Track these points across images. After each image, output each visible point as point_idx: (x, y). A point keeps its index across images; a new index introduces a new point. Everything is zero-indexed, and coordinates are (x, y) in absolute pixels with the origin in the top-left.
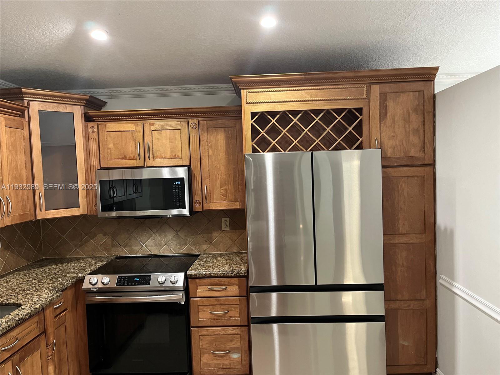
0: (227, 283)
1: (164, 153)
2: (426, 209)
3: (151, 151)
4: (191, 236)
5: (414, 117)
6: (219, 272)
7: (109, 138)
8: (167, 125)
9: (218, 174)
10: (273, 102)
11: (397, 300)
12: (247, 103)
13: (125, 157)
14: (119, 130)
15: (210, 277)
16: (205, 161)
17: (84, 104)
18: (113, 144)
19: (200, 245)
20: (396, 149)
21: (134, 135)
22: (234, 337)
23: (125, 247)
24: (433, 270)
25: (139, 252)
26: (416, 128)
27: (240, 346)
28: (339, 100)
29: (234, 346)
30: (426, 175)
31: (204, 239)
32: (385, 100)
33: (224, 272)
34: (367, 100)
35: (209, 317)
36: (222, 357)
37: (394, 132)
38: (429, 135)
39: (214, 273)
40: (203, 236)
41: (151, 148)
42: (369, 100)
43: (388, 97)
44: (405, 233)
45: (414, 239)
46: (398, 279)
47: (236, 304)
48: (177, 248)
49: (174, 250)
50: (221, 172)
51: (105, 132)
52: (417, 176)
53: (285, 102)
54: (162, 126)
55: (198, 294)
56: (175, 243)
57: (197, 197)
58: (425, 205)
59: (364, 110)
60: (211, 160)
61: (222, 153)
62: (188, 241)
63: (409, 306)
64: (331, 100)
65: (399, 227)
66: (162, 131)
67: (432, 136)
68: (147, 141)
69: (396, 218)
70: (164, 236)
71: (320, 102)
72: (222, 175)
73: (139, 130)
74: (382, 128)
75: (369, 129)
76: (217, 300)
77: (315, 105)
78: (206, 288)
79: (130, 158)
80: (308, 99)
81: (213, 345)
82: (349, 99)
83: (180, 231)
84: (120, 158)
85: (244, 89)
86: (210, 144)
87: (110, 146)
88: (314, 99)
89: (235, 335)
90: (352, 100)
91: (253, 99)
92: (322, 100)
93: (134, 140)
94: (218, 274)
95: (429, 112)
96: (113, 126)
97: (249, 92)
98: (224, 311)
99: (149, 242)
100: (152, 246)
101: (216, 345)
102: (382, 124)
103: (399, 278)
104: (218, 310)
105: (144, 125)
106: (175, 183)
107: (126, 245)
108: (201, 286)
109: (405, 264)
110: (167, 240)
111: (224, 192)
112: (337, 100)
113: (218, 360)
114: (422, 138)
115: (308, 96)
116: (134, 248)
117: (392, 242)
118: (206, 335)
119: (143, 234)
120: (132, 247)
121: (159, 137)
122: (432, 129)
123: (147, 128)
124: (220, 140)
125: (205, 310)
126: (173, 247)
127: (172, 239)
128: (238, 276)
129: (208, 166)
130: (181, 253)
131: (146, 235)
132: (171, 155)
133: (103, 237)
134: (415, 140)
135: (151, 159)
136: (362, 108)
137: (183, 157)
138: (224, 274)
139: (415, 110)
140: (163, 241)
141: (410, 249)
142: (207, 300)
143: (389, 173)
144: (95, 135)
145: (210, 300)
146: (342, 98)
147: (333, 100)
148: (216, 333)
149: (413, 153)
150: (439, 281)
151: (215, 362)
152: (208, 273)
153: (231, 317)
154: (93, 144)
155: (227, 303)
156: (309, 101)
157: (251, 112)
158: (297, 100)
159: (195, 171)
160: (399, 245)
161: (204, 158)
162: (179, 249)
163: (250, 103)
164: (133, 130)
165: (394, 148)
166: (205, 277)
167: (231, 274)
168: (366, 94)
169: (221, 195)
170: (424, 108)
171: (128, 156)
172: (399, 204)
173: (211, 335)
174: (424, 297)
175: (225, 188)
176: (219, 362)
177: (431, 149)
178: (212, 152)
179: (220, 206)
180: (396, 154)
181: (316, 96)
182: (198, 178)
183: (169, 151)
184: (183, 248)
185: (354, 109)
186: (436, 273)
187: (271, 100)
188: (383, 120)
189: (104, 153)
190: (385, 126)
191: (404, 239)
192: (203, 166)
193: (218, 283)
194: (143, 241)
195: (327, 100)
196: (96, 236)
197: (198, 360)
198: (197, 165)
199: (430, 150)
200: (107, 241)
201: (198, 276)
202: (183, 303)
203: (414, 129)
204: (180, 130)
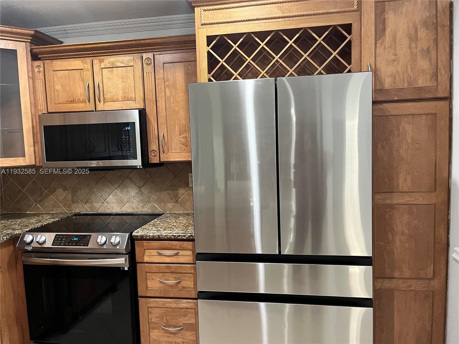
0: (178, 248)
1: (115, 94)
2: (438, 160)
3: (101, 93)
4: (155, 193)
5: (422, 34)
6: (169, 234)
7: (55, 79)
8: (118, 61)
9: (176, 119)
10: (234, 22)
11: (394, 278)
12: (202, 25)
13: (74, 100)
14: (65, 69)
15: (159, 239)
16: (161, 104)
17: (30, 41)
18: (61, 85)
19: (165, 203)
20: (397, 78)
21: (83, 75)
22: (188, 312)
23: (85, 203)
24: (444, 240)
25: (100, 209)
26: (425, 48)
27: (195, 323)
28: (320, 14)
29: (187, 322)
30: (438, 112)
31: (169, 196)
32: (383, 11)
33: (174, 234)
34: (359, 13)
35: (158, 287)
36: (174, 333)
37: (395, 55)
38: (443, 57)
39: (163, 234)
40: (168, 193)
41: (101, 89)
42: (361, 12)
43: (387, 7)
44: (407, 190)
45: (420, 199)
46: (396, 252)
47: (190, 273)
48: (139, 206)
49: (137, 208)
50: (179, 116)
51: (51, 72)
52: (427, 114)
53: (249, 20)
54: (112, 63)
55: (146, 259)
56: (138, 200)
57: (153, 146)
58: (436, 152)
59: (354, 27)
60: (168, 102)
61: (181, 94)
62: (152, 198)
63: (410, 286)
64: (309, 15)
65: (399, 183)
66: (113, 69)
67: (448, 58)
68: (97, 80)
69: (395, 170)
70: (126, 192)
71: (294, 18)
72: (181, 119)
73: (88, 68)
74: (377, 49)
75: (360, 52)
76: (168, 267)
77: (288, 24)
78: (154, 252)
79: (79, 101)
80: (278, 15)
81: (163, 319)
82: (333, 13)
83: (143, 187)
84: (68, 101)
85: (198, 6)
86: (167, 82)
87: (57, 88)
88: (286, 15)
89: (188, 309)
90: (337, 14)
91: (210, 18)
92: (298, 16)
93: (83, 80)
94: (168, 236)
95: (443, 26)
96: (59, 64)
97: (204, 11)
98: (176, 280)
99: (111, 198)
100: (114, 203)
101: (166, 319)
102: (378, 45)
103: (397, 249)
104: (170, 279)
105: (93, 61)
106: (125, 129)
107: (87, 201)
108: (149, 249)
109: (406, 231)
110: (129, 197)
111: (183, 141)
112: (317, 14)
113: (170, 337)
114: (434, 61)
115: (279, 11)
116: (95, 204)
117: (388, 202)
118: (155, 307)
119: (104, 190)
120: (93, 204)
121: (110, 76)
122: (448, 50)
123: (96, 65)
124: (178, 78)
125: (154, 277)
126: (136, 204)
127: (134, 196)
128: (191, 239)
129: (165, 110)
130: (144, 211)
131: (107, 190)
132: (123, 96)
133: (62, 192)
134: (424, 64)
135: (102, 102)
136: (352, 24)
137: (136, 99)
138: (175, 237)
139: (425, 24)
140: (125, 198)
141: (414, 213)
142: (156, 267)
143: (386, 110)
144: (41, 75)
145: (160, 267)
146: (324, 11)
147: (312, 15)
148: (167, 305)
149: (421, 82)
150: (452, 255)
151: (166, 339)
152: (156, 234)
153: (184, 288)
154: (40, 85)
155: (178, 271)
156: (279, 18)
157: (207, 36)
158: (264, 17)
159: (150, 115)
160: (397, 206)
161: (160, 100)
162: (143, 207)
163: (205, 24)
164: (81, 68)
165: (394, 76)
166: (153, 239)
167: (183, 236)
168: (357, 4)
169: (181, 144)
170: (437, 20)
171: (77, 100)
172: (399, 152)
173: (160, 308)
174: (430, 274)
175: (185, 135)
176: (170, 339)
177: (446, 77)
178: (170, 92)
179: (179, 157)
180: (397, 85)
181: (290, 11)
182: (154, 124)
183: (121, 92)
184: (146, 206)
185: (340, 26)
186: (448, 245)
187: (231, 19)
188: (380, 39)
189: (51, 96)
190: (383, 46)
191: (407, 199)
192: (159, 110)
193: (168, 247)
194: (104, 197)
195: (303, 15)
196: (56, 191)
197: (146, 335)
198: (153, 108)
199: (444, 78)
200: (67, 196)
201: (145, 238)
202: (126, 269)
203: (422, 49)
204: (132, 67)
